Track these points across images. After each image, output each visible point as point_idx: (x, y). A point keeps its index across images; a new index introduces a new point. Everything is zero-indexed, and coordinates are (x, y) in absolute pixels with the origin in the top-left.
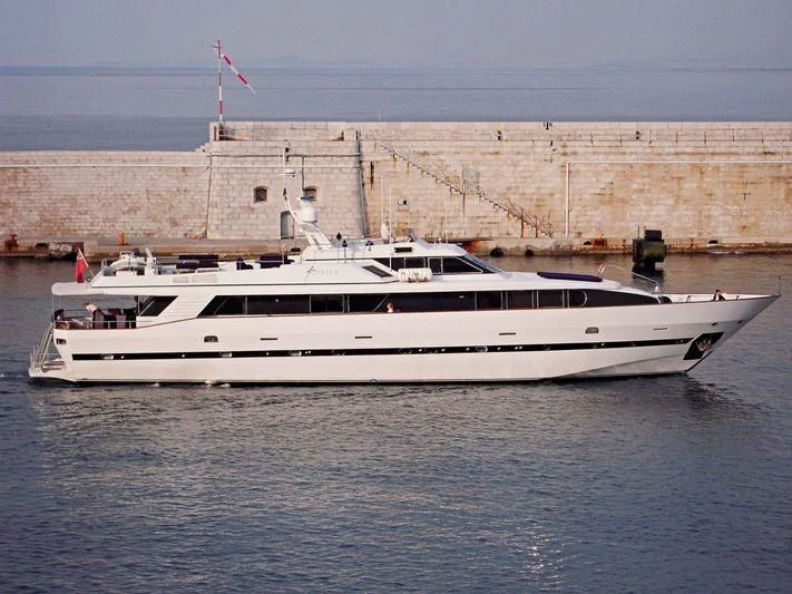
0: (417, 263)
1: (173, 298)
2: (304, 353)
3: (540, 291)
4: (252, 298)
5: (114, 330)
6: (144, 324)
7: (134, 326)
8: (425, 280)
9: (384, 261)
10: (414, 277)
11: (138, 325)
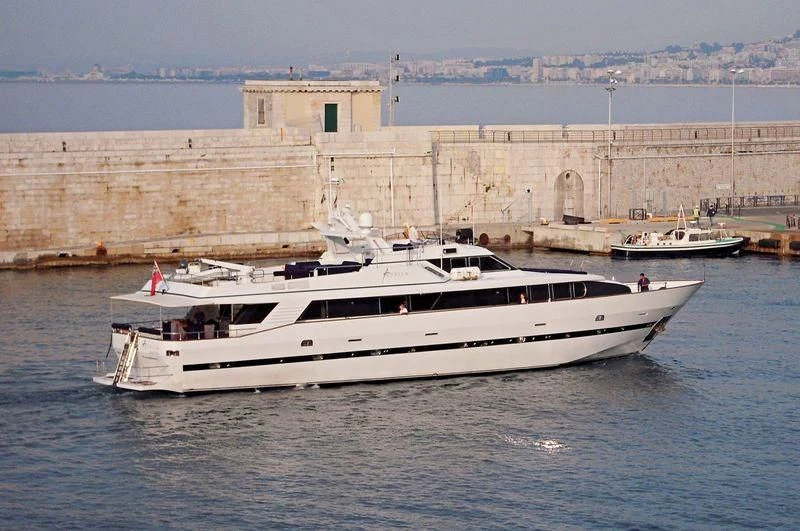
0: (460, 263)
1: (272, 306)
2: (383, 352)
3: (555, 285)
4: (332, 302)
5: (203, 341)
6: (241, 333)
7: (226, 336)
8: (475, 279)
9: (435, 262)
10: (467, 276)
11: (231, 333)
